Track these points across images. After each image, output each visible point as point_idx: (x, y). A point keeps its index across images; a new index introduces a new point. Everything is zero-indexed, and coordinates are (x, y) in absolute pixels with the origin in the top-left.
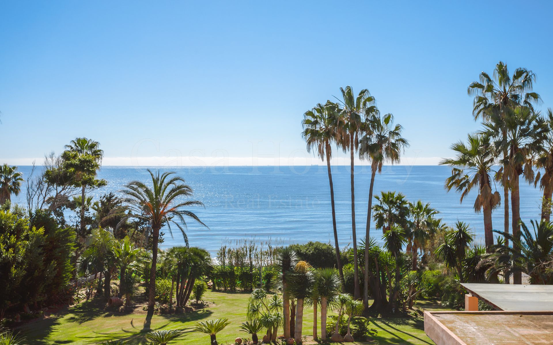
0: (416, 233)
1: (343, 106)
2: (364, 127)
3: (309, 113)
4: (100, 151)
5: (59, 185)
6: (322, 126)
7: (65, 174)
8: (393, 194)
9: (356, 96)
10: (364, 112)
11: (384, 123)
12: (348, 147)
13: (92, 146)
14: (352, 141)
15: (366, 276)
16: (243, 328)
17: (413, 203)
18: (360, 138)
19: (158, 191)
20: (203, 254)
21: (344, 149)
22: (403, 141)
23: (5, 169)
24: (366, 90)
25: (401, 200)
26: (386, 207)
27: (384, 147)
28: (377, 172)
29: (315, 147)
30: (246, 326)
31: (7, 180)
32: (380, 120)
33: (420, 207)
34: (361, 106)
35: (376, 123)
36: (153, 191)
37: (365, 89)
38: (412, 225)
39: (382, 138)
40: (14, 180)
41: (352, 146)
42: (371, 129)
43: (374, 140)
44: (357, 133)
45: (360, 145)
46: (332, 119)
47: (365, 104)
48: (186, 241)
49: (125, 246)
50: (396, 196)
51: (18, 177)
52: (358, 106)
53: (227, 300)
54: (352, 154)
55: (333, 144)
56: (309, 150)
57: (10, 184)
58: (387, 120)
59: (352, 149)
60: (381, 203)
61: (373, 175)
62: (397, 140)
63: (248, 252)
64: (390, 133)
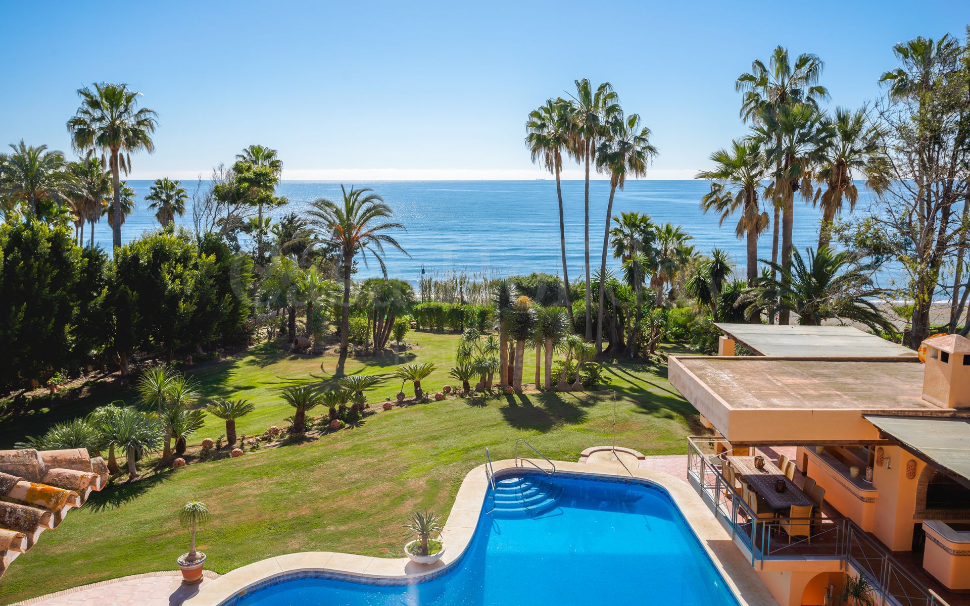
0: (662, 263)
1: (577, 105)
2: (603, 132)
3: (535, 114)
4: (278, 161)
5: (231, 203)
6: (550, 130)
7: (238, 190)
8: (637, 215)
9: (594, 91)
10: (604, 113)
11: (628, 126)
12: (583, 156)
13: (269, 156)
14: (588, 149)
15: (601, 314)
16: (453, 374)
17: (660, 227)
18: (597, 146)
19: (350, 211)
20: (405, 287)
21: (578, 159)
22: (651, 149)
23: (166, 184)
24: (607, 84)
25: (645, 223)
26: (627, 231)
27: (627, 156)
28: (617, 188)
29: (541, 156)
30: (456, 372)
31: (169, 197)
32: (623, 123)
33: (668, 231)
34: (600, 105)
35: (617, 126)
36: (344, 212)
37: (605, 82)
38: (658, 253)
39: (624, 146)
40: (177, 197)
41: (588, 155)
42: (612, 134)
43: (615, 148)
44: (594, 139)
45: (597, 154)
46: (563, 120)
47: (605, 102)
48: (384, 271)
49: (312, 277)
50: (639, 217)
51: (182, 194)
52: (596, 106)
53: (434, 341)
54: (587, 164)
55: (564, 153)
56: (534, 160)
57: (172, 202)
58: (632, 122)
59: (587, 159)
60: (621, 226)
61: (613, 192)
62: (644, 148)
63: (459, 285)
64: (636, 138)
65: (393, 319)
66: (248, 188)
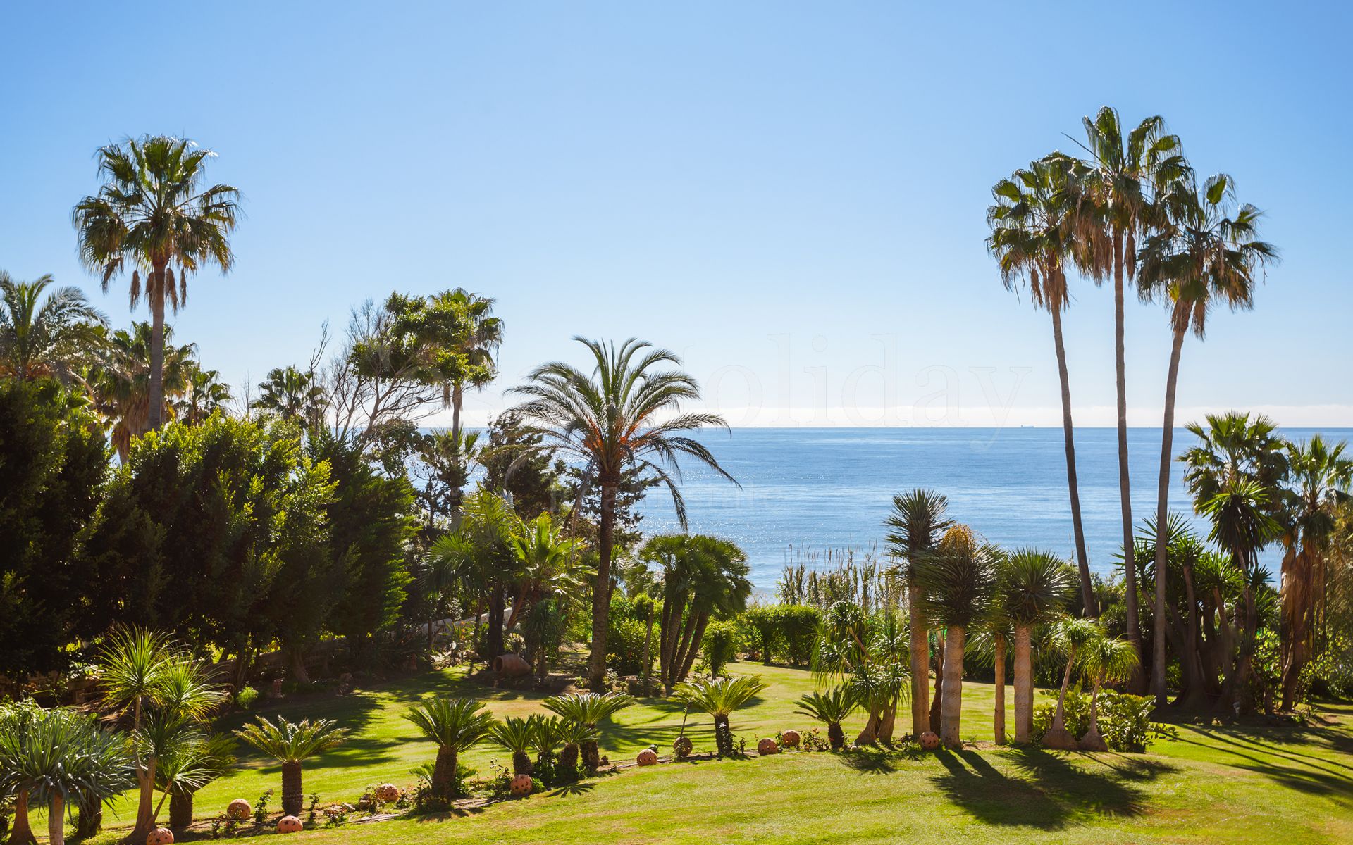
0: (1305, 521)
1: (1091, 159)
2: (1151, 215)
3: (1005, 188)
4: (495, 320)
6: (1036, 224)
7: (396, 348)
8: (1244, 420)
9: (1126, 130)
10: (1152, 178)
11: (1207, 200)
12: (1109, 271)
13: (479, 309)
14: (1118, 255)
15: (1160, 617)
16: (804, 706)
17: (1298, 446)
18: (1139, 246)
20: (727, 552)
21: (1098, 275)
22: (1263, 248)
23: (290, 378)
24: (1156, 118)
25: (1263, 436)
26: (1222, 454)
27: (1207, 265)
28: (1189, 335)
29: (1022, 278)
31: (295, 403)
32: (1195, 196)
33: (1318, 452)
34: (1143, 161)
35: (1184, 202)
37: (1152, 116)
38: (1295, 499)
39: (1199, 242)
40: (309, 403)
41: (1119, 267)
42: (1171, 220)
43: (1179, 247)
44: (1132, 230)
45: (1139, 263)
46: (1068, 196)
47: (1153, 154)
48: (683, 519)
49: (539, 533)
50: (1249, 424)
51: (319, 397)
52: (1134, 167)
54: (1119, 287)
55: (1070, 269)
56: (1007, 284)
57: (301, 413)
58: (1215, 192)
59: (1119, 276)
60: (1209, 445)
61: (1178, 343)
62: (1245, 247)
64: (1225, 223)
65: (703, 623)
66: (416, 347)
